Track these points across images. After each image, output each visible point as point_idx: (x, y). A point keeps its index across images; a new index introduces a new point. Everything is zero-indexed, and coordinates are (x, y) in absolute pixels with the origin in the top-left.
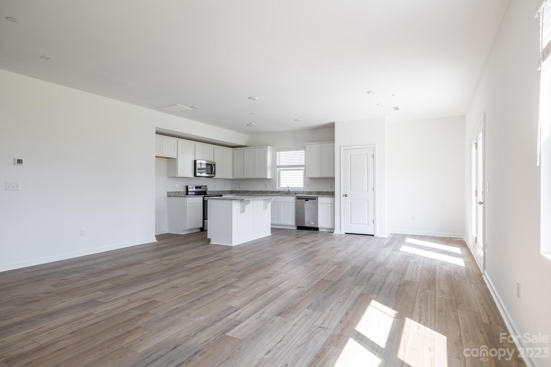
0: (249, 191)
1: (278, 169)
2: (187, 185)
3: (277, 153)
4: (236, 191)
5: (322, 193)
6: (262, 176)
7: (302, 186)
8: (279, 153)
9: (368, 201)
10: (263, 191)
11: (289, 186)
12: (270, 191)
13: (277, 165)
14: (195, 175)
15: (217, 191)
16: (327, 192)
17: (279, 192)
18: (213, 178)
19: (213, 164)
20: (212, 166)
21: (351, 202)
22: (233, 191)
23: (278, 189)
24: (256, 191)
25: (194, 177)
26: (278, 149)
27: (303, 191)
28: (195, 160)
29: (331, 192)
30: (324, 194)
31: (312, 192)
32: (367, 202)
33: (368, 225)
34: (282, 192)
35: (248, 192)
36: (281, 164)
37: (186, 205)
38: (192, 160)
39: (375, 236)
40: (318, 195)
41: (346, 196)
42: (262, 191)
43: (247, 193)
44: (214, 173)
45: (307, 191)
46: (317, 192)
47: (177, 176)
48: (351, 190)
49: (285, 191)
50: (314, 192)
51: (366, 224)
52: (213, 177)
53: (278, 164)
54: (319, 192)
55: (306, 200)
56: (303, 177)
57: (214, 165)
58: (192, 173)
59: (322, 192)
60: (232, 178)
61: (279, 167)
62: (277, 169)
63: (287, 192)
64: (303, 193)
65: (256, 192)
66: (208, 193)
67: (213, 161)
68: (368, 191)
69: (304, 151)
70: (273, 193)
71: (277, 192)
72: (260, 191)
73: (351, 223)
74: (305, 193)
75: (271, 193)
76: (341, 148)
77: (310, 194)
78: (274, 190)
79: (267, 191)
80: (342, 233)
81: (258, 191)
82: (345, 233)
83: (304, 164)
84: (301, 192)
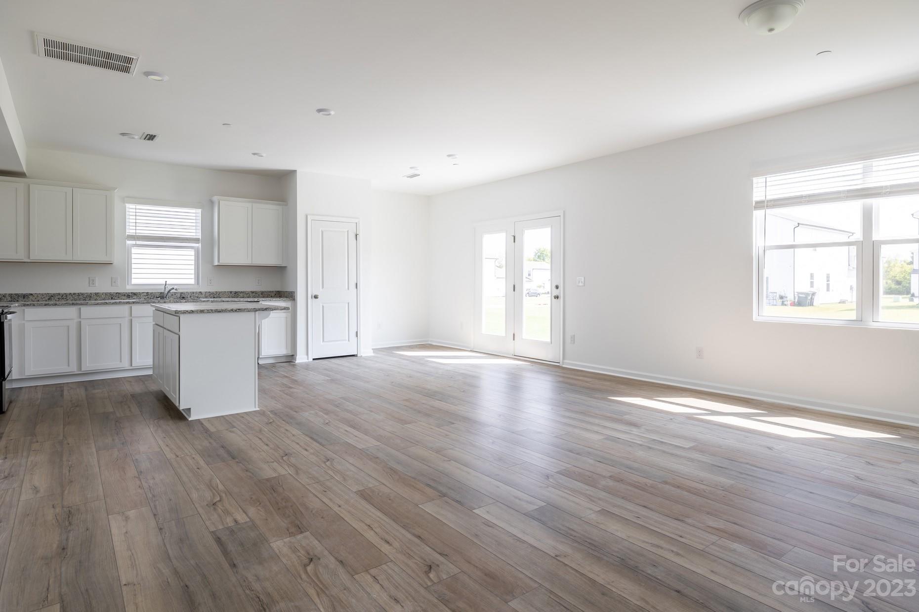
1: (129, 242)
3: (128, 206)
5: (241, 295)
7: (192, 282)
8: (132, 206)
9: (348, 303)
10: (82, 294)
11: (169, 282)
12: (106, 294)
13: (127, 234)
16: (253, 292)
17: (134, 294)
21: (323, 307)
23: (129, 289)
24: (59, 294)
26: (127, 197)
27: (200, 292)
29: (259, 292)
30: (246, 296)
31: (222, 292)
32: (347, 305)
33: (349, 340)
34: (145, 294)
36: (139, 232)
39: (359, 355)
41: (316, 297)
42: (79, 295)
45: (208, 291)
46: (231, 292)
48: (323, 287)
49: (152, 293)
50: (225, 292)
51: (346, 340)
53: (129, 232)
54: (236, 293)
56: (193, 264)
61: (132, 238)
62: (127, 241)
63: (158, 295)
64: (200, 296)
65: (59, 297)
68: (348, 289)
69: (199, 211)
70: (116, 298)
71: (128, 296)
72: (74, 294)
73: (323, 341)
74: (203, 296)
75: (110, 298)
76: (308, 216)
77: (215, 296)
78: (119, 292)
79: (97, 294)
80: (308, 359)
81: (66, 294)
82: (314, 359)
83: (200, 238)
84: (193, 293)
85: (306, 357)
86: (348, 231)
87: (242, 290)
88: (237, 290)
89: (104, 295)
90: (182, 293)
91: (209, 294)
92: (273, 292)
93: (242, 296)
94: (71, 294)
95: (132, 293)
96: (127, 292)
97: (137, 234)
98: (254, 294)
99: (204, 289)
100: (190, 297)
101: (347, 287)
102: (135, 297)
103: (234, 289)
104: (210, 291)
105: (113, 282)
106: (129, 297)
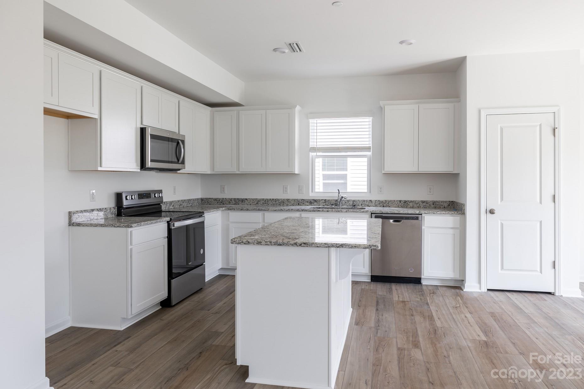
0: (246, 199)
1: (312, 154)
2: (119, 190)
3: (311, 121)
4: (216, 200)
5: (411, 204)
6: (283, 168)
7: (365, 189)
8: (315, 121)
9: (541, 222)
10: (278, 200)
12: (294, 200)
13: (310, 146)
14: (143, 166)
15: (179, 201)
16: (423, 202)
17: (315, 201)
18: (178, 172)
19: (181, 140)
20: (178, 143)
21: (502, 225)
22: (207, 199)
23: (311, 196)
24: (263, 199)
25: (139, 170)
26: (311, 113)
27: (371, 201)
28: (142, 126)
30: (415, 206)
31: (391, 201)
32: (539, 224)
33: (541, 272)
34: (323, 201)
35: (243, 200)
36: (320, 144)
37: (130, 247)
38: (136, 128)
39: (557, 294)
40: (402, 207)
41: (492, 212)
42: (276, 200)
43: (240, 203)
44: (183, 162)
45: (377, 199)
46: (400, 201)
47: (100, 169)
48: (502, 199)
49: (329, 200)
50: (394, 201)
51: (536, 271)
52: (179, 170)
53: (312, 144)
54: (405, 202)
55: (395, 221)
57: (183, 142)
58: (136, 162)
59: (411, 202)
60: (209, 172)
61: (314, 149)
62: (310, 153)
63: (334, 202)
64: (370, 204)
66: (164, 208)
67: (177, 131)
68: (541, 203)
69: (370, 119)
70: (301, 204)
71: (311, 202)
72: (273, 199)
73: (502, 268)
74: (373, 204)
75: (297, 203)
76: (481, 111)
77: (385, 205)
78: (303, 199)
79: (288, 200)
80: (480, 289)
81: (267, 199)
82: (488, 290)
83: (371, 145)
84: (364, 201)
85: (478, 285)
86: (540, 125)
87: (412, 199)
88: (406, 199)
89: (293, 201)
90: (354, 201)
91: (379, 202)
92: (446, 202)
93: (411, 206)
94: (270, 199)
95: (313, 200)
96: (310, 198)
97: (318, 146)
98: (425, 204)
99: (373, 198)
100: (362, 205)
101: (538, 200)
102: (316, 204)
103: (404, 198)
104: (380, 199)
105: (300, 190)
106: (311, 204)
